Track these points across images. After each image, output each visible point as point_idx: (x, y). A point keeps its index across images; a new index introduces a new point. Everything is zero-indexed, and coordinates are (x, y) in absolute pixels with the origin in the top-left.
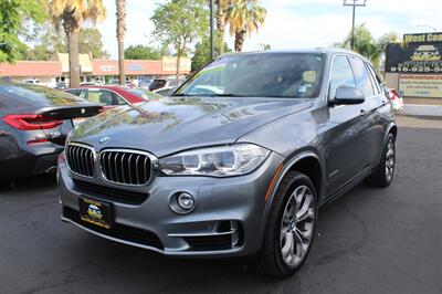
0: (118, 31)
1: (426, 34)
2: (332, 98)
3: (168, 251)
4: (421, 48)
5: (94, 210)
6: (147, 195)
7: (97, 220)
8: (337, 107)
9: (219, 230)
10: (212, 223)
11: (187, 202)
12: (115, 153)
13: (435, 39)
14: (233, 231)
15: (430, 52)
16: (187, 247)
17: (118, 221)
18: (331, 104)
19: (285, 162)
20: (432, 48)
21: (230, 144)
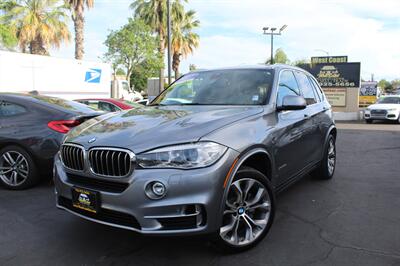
0: (76, 53)
1: (328, 58)
2: (280, 105)
3: (144, 231)
4: (325, 68)
5: (84, 198)
6: (126, 185)
7: (86, 206)
8: (284, 112)
9: (186, 213)
10: (180, 207)
11: (159, 190)
12: (100, 151)
13: (335, 61)
14: (198, 213)
15: (331, 71)
16: (160, 226)
17: (103, 206)
18: (279, 110)
19: (240, 157)
20: (333, 68)
21: (194, 143)
